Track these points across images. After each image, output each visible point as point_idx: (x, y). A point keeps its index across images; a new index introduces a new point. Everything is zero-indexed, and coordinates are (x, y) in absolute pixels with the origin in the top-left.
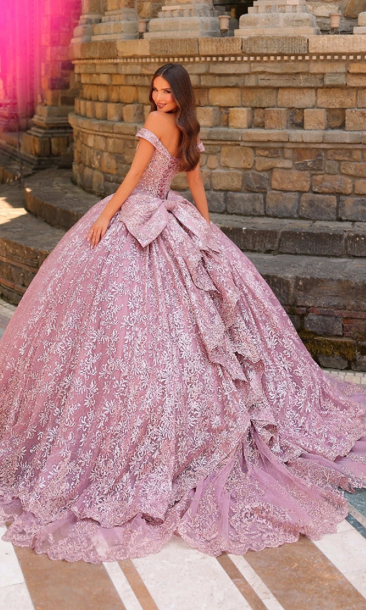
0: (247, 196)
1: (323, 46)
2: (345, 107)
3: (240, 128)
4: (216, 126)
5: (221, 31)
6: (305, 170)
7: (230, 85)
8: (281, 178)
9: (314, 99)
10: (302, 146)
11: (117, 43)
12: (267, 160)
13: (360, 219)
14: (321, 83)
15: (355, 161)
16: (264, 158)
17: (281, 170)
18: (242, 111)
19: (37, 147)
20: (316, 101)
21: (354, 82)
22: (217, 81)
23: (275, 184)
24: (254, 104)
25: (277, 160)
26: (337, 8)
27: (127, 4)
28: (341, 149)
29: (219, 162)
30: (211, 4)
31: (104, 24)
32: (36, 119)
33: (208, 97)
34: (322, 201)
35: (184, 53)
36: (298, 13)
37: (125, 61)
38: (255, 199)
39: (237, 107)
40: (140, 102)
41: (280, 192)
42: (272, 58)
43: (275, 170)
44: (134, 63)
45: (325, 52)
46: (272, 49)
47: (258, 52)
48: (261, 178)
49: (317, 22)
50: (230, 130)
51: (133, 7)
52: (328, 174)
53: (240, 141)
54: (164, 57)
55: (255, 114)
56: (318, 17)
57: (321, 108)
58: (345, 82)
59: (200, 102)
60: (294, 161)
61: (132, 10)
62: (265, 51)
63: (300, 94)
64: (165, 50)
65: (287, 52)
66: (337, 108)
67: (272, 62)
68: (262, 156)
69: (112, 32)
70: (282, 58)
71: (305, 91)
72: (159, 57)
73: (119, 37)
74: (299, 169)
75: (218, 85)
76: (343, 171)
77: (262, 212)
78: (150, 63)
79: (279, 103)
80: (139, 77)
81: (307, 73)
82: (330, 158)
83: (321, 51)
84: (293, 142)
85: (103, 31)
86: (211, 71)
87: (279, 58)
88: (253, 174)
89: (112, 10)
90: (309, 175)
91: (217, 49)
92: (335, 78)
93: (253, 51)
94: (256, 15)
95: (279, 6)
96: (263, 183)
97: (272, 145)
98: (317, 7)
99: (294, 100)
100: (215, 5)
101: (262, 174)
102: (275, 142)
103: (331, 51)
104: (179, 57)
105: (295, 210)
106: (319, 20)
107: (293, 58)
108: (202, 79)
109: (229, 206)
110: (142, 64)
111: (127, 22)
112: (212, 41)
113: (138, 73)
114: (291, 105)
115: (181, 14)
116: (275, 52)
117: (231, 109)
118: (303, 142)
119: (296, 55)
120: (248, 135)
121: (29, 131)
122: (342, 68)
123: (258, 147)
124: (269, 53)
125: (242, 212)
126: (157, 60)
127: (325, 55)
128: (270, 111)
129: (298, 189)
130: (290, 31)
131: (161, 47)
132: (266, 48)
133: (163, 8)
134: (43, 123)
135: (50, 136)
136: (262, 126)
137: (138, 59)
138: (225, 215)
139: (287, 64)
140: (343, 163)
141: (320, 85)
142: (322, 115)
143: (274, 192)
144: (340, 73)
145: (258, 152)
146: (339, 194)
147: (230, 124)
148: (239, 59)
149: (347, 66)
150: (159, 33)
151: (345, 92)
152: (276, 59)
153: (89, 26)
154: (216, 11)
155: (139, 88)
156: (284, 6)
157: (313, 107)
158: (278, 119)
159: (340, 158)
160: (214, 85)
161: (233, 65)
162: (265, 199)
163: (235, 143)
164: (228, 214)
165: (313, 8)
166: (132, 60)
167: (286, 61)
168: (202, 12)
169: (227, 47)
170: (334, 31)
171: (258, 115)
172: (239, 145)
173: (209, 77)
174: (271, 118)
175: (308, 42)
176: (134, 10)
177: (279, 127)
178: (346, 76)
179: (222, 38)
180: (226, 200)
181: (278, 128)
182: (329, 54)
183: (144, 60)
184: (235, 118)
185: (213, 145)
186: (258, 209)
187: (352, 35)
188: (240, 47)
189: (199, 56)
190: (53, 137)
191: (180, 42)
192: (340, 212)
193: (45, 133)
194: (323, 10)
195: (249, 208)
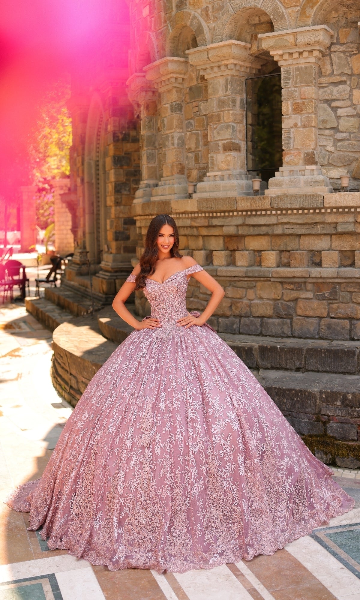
0: (277, 321)
1: (336, 201)
2: (355, 249)
3: (270, 267)
4: (251, 266)
5: (254, 191)
6: (324, 300)
7: (262, 233)
8: (304, 307)
9: (329, 243)
10: (321, 280)
11: (172, 202)
12: (292, 292)
14: (334, 230)
16: (290, 291)
17: (304, 300)
18: (272, 254)
19: (105, 287)
20: (331, 245)
22: (252, 231)
23: (299, 312)
24: (281, 249)
25: (301, 292)
26: (346, 171)
27: (178, 171)
28: (352, 283)
29: (256, 294)
30: (246, 170)
31: (161, 187)
32: (103, 265)
33: (244, 243)
34: (338, 324)
35: (225, 209)
36: (315, 176)
37: (178, 216)
38: (284, 324)
39: (268, 250)
40: (190, 248)
41: (303, 318)
42: (295, 212)
43: (299, 300)
44: (185, 218)
45: (338, 206)
46: (295, 205)
47: (284, 207)
48: (289, 307)
49: (331, 183)
50: (262, 269)
51: (183, 174)
52: (342, 302)
53: (271, 278)
54: (209, 212)
55: (282, 256)
56: (331, 178)
57: (335, 250)
58: (354, 230)
59: (238, 248)
60: (314, 293)
61: (183, 176)
62: (289, 206)
63: (318, 240)
64: (209, 207)
65: (307, 207)
66: (348, 250)
67: (295, 214)
68: (289, 289)
69: (167, 193)
70: (303, 211)
71: (322, 237)
72: (205, 213)
73: (173, 197)
74: (318, 299)
75: (253, 233)
76: (354, 300)
77: (289, 334)
78: (198, 217)
79: (301, 247)
80: (189, 229)
81: (323, 223)
82: (343, 290)
83: (334, 206)
84: (313, 278)
85: (160, 193)
86: (247, 223)
87: (300, 211)
88: (282, 303)
89: (167, 177)
90: (326, 304)
91: (251, 205)
92: (346, 226)
93: (280, 206)
94: (282, 178)
95: (300, 171)
96: (290, 311)
97: (297, 280)
98: (330, 170)
99: (313, 244)
100: (248, 171)
101: (289, 303)
102: (299, 278)
103: (342, 205)
104: (221, 212)
105: (316, 332)
106: (332, 181)
107: (311, 211)
108: (239, 229)
109: (263, 329)
110: (192, 218)
111: (179, 185)
112: (247, 199)
113: (189, 225)
114: (311, 249)
115: (222, 178)
116: (297, 207)
117: (263, 252)
118: (321, 278)
119: (314, 209)
120: (277, 272)
121: (97, 275)
122: (351, 219)
123: (285, 282)
124: (293, 207)
125: (274, 334)
126: (203, 215)
127: (337, 208)
128: (294, 253)
129: (318, 315)
130: (309, 190)
131: (207, 204)
132: (291, 203)
133: (208, 174)
134: (109, 268)
135: (115, 278)
136: (288, 265)
137: (188, 214)
138: (260, 337)
139: (307, 216)
140: (354, 294)
141: (334, 232)
142: (336, 256)
143: (299, 317)
144: (350, 223)
145: (286, 286)
146: (351, 319)
147: (263, 264)
148: (269, 212)
149: (355, 217)
150: (205, 193)
151: (354, 237)
152: (298, 212)
153: (148, 189)
154: (250, 176)
155: (189, 237)
156: (304, 170)
157: (329, 250)
158: (301, 260)
159: (352, 289)
160: (249, 233)
161: (264, 217)
162: (291, 323)
163: (267, 279)
164: (263, 336)
165: (327, 172)
166: (184, 215)
167: (306, 214)
168: (239, 177)
169: (259, 203)
170: (345, 189)
171: (284, 257)
172: (270, 281)
173: (245, 227)
174: (295, 259)
175: (324, 198)
176: (185, 176)
177: (302, 265)
178: (355, 225)
179: (254, 197)
180: (262, 325)
181: (301, 267)
182: (341, 207)
183: (193, 215)
184: (266, 259)
185: (250, 281)
186: (286, 332)
187: (359, 193)
188: (270, 203)
189: (237, 211)
190: (117, 279)
191: (221, 200)
192: (352, 333)
193: (111, 276)
194: (335, 173)
195: (278, 330)
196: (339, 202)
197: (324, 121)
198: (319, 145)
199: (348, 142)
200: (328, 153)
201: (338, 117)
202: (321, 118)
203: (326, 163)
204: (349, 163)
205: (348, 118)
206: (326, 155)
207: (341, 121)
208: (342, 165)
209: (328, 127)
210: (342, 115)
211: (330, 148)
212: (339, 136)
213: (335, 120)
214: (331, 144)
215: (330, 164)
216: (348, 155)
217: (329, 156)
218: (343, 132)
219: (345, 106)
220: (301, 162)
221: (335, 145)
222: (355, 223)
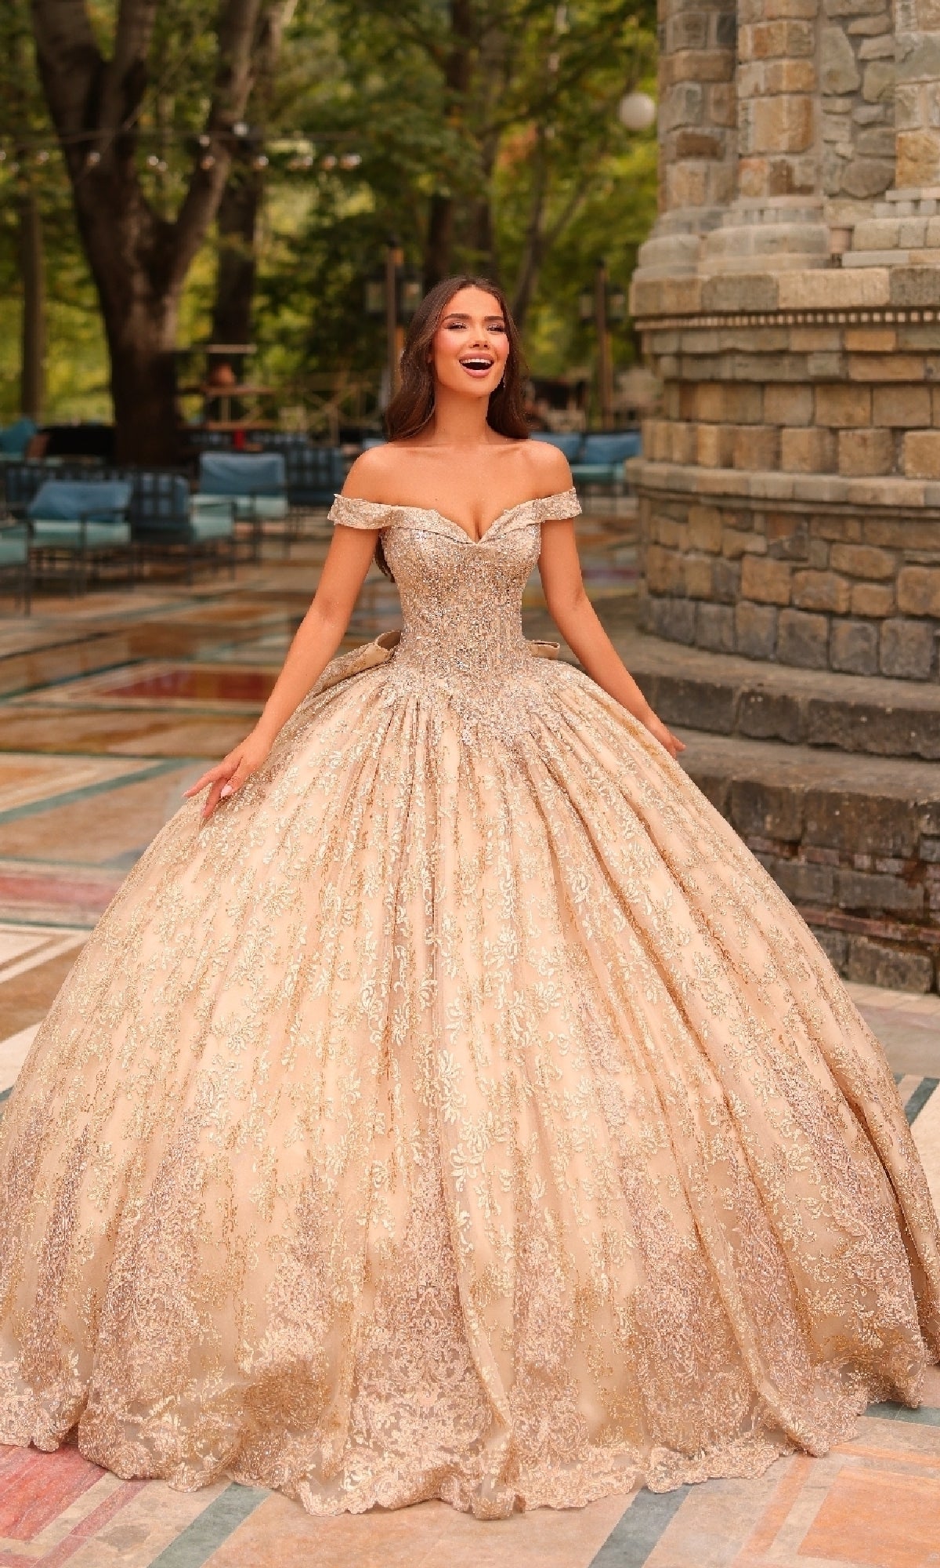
196: (803, 297)
197: (832, 76)
198: (826, 142)
200: (839, 162)
201: (863, 63)
202: (825, 68)
203: (839, 188)
206: (836, 165)
207: (869, 73)
208: (864, 193)
209: (840, 90)
210: (869, 57)
211: (844, 148)
212: (864, 113)
213: (854, 72)
214: (846, 138)
215: (843, 193)
217: (843, 168)
218: (872, 104)
219: (875, 31)
220: (766, 186)
221: (853, 140)
222: (846, 354)
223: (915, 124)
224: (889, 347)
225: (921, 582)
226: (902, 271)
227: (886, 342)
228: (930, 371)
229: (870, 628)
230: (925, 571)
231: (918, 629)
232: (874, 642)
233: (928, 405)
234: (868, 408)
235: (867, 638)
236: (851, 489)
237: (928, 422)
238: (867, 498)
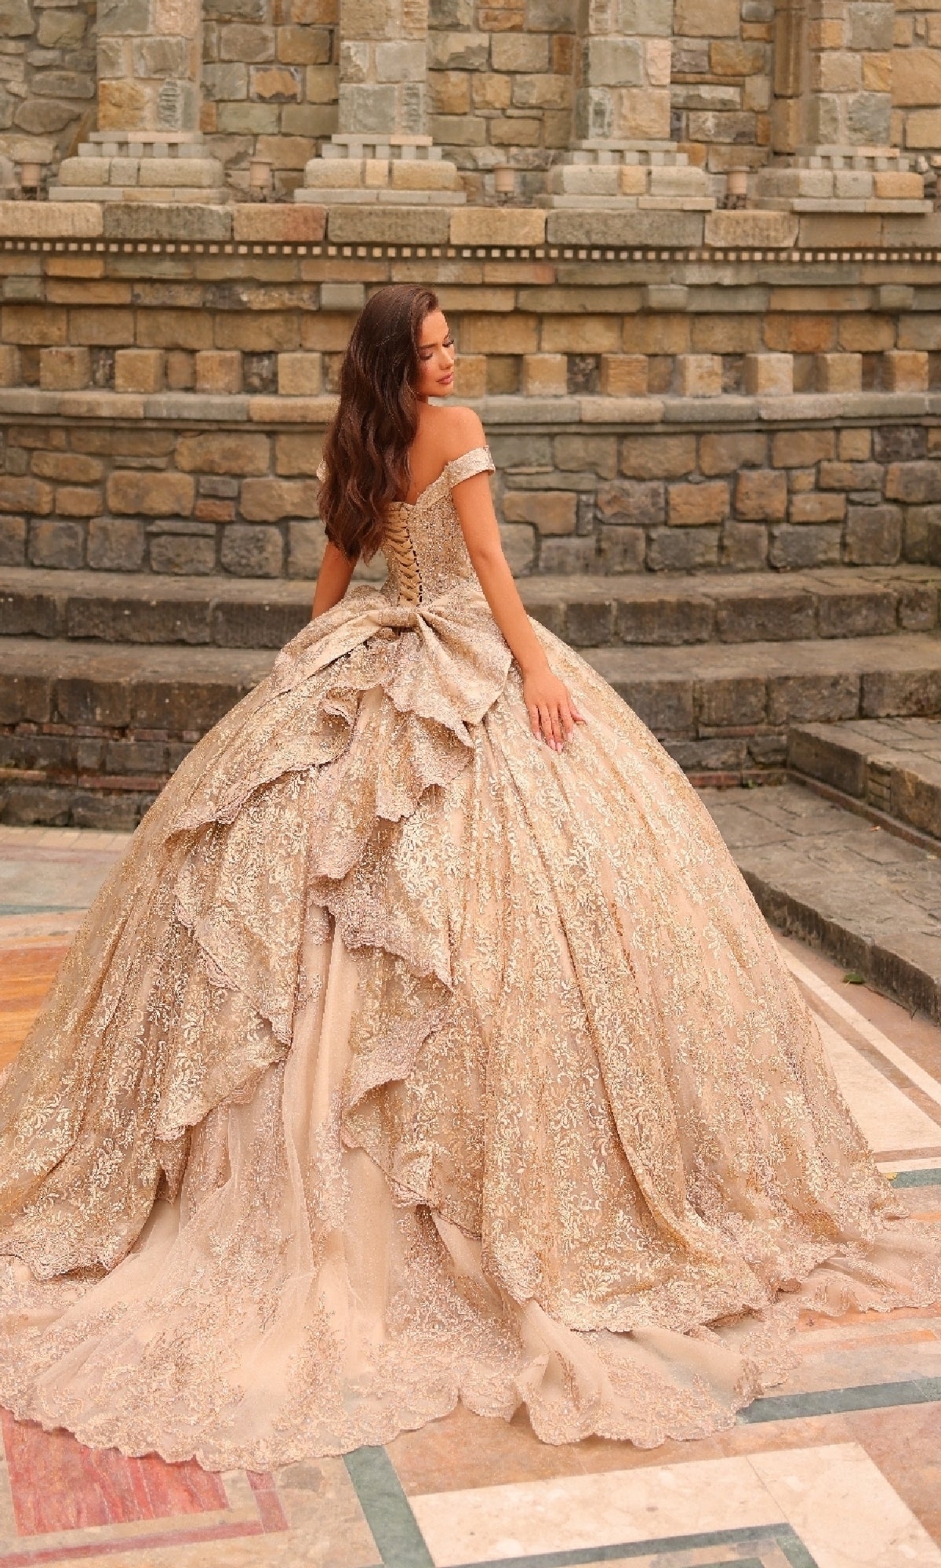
2: (44, 343)
13: (65, 564)
15: (57, 449)
21: (59, 295)
26: (51, 147)
28: (29, 426)
49: (16, 174)
52: (12, 474)
56: (15, 163)
57: (7, 344)
58: (42, 295)
76: (35, 470)
82: (12, 442)
92: (23, 286)
98: (15, 143)
106: (18, 169)
122: (33, 267)
127: (3, 240)
140: (35, 453)
144: (32, 277)
146: (29, 515)
149: (43, 263)
151: (48, 314)
159: (29, 442)
165: (9, 146)
178: (42, 283)
192: (31, 550)
199: (56, 73)
200: (12, 99)
201: (38, 10)
203: (9, 124)
204: (60, 126)
205: (59, 14)
206: (7, 103)
207: (44, 20)
208: (41, 130)
209: (13, 33)
211: (18, 87)
212: (39, 57)
213: (29, 18)
214: (20, 78)
215: (17, 128)
216: (57, 107)
217: (16, 105)
218: (48, 48)
221: (28, 80)
222: (45, 278)
223: (119, 74)
224: (97, 274)
225: (132, 484)
226: (117, 207)
227: (95, 269)
228: (138, 296)
229: (78, 528)
230: (139, 475)
231: (132, 525)
232: (81, 539)
233: (131, 326)
234: (64, 328)
235: (73, 535)
236: (63, 403)
237: (131, 340)
238: (83, 411)
